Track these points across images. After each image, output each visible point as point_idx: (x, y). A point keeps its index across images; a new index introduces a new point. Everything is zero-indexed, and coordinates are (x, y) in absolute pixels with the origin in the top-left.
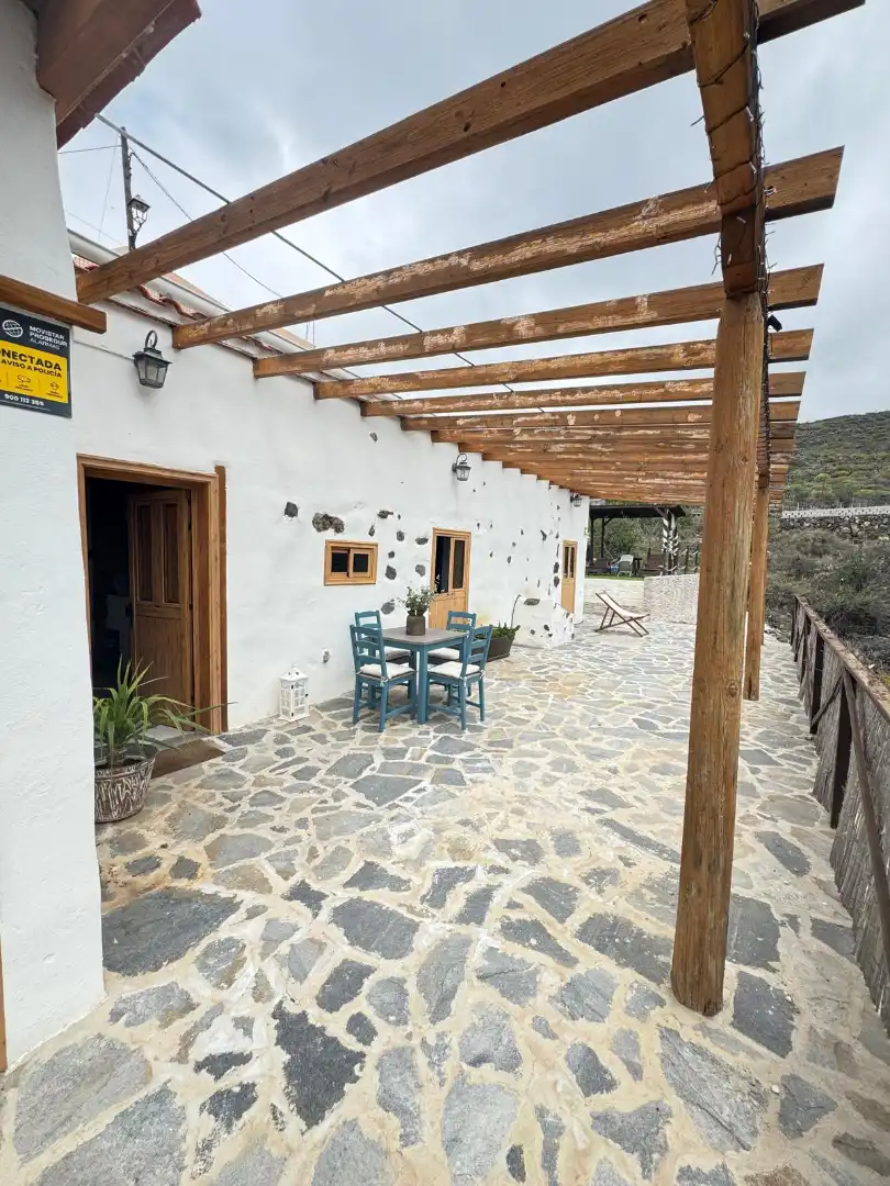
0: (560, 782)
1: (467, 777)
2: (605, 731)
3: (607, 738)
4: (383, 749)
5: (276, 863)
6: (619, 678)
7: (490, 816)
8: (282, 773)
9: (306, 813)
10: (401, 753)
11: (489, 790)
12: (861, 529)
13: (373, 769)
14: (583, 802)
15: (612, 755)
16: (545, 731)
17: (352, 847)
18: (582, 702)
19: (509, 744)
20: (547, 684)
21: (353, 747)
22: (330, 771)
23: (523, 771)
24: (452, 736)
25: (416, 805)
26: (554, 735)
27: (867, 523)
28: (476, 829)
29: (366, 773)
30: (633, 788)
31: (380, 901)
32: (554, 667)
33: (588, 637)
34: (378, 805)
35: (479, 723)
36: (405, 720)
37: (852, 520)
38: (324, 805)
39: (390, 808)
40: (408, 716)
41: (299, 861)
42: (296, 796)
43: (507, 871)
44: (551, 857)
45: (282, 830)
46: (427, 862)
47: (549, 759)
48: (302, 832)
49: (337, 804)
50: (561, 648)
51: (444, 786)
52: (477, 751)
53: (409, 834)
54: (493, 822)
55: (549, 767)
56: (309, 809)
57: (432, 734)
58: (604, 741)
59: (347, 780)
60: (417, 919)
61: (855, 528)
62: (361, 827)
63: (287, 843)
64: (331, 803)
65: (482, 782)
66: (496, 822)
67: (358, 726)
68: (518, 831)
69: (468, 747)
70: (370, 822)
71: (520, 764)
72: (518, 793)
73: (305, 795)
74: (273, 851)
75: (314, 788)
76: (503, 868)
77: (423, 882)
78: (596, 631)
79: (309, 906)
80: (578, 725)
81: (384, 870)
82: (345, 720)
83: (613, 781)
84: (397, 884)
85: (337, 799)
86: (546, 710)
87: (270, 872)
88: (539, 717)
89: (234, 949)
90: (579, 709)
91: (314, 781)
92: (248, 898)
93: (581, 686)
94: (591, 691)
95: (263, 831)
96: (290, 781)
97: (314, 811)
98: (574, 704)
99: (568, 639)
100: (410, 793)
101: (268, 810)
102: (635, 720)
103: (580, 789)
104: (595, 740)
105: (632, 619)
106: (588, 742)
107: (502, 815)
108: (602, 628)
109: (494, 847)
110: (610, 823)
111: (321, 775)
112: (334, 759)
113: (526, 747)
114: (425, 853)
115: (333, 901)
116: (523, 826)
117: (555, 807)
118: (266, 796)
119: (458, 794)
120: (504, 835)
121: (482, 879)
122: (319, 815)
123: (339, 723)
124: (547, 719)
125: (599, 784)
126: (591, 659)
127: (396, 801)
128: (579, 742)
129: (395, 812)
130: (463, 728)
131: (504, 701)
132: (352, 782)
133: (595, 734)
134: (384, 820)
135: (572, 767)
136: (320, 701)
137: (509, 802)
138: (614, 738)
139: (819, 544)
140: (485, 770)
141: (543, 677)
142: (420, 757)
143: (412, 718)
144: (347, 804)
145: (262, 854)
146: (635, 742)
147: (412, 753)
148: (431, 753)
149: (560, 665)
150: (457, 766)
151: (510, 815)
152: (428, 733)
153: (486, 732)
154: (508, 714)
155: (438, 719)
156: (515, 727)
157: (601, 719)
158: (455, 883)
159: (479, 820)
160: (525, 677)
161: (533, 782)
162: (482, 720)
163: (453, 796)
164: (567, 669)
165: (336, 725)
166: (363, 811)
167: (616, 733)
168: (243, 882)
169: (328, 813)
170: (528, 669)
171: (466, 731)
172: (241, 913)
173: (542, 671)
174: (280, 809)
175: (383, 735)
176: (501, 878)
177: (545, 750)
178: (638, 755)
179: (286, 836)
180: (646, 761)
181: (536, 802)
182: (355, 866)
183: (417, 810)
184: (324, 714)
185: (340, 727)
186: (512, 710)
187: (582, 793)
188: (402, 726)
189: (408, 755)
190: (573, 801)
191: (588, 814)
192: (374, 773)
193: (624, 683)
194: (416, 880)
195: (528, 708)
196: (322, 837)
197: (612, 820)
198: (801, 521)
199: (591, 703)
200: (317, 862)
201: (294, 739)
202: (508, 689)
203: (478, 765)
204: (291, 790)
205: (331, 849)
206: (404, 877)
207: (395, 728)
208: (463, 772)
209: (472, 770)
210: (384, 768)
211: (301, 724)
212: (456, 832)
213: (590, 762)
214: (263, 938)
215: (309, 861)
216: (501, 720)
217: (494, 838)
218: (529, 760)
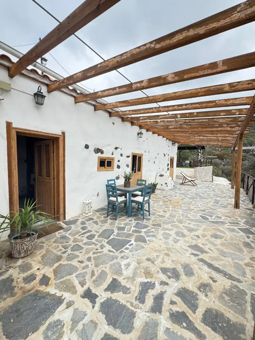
0: (180, 241)
1: (147, 239)
2: (191, 220)
3: (193, 223)
4: (117, 227)
5: (79, 278)
6: (191, 200)
7: (158, 256)
8: (83, 237)
9: (91, 255)
10: (123, 229)
11: (155, 245)
13: (114, 235)
14: (191, 251)
15: (196, 230)
16: (171, 220)
17: (107, 270)
18: (182, 209)
19: (159, 225)
20: (169, 202)
21: (107, 226)
22: (99, 236)
23: (167, 236)
24: (140, 222)
25: (130, 251)
26: (174, 222)
28: (153, 262)
29: (112, 237)
30: (207, 244)
31: (119, 299)
32: (169, 196)
33: (179, 186)
34: (117, 251)
35: (148, 217)
36: (124, 216)
37: (253, 150)
38: (97, 251)
39: (121, 252)
40: (125, 214)
41: (88, 277)
42: (88, 247)
43: (167, 284)
44: (183, 277)
45: (81, 262)
46: (136, 279)
47: (174, 232)
48: (89, 263)
49: (101, 250)
50: (170, 190)
51: (139, 243)
52: (149, 228)
53: (128, 265)
54: (159, 259)
55: (175, 235)
56: (92, 253)
57: (133, 221)
58: (192, 224)
59: (105, 240)
60: (135, 310)
62: (111, 261)
63: (84, 268)
64: (100, 250)
65: (152, 241)
66: (160, 260)
67: (109, 218)
68: (168, 264)
69: (146, 227)
70: (114, 259)
71: (165, 233)
72: (166, 246)
73: (91, 246)
74: (78, 273)
75: (94, 243)
76: (166, 282)
77: (135, 289)
78: (180, 184)
79: (91, 302)
80: (181, 218)
81: (120, 282)
82: (104, 216)
83: (198, 241)
84: (126, 290)
85: (102, 248)
86: (170, 212)
87: (76, 283)
88: (167, 215)
89: (59, 327)
90: (181, 212)
91: (94, 241)
92: (67, 296)
93: (179, 203)
94: (183, 205)
95: (75, 263)
96: (85, 240)
97: (94, 253)
98: (179, 210)
99: (172, 187)
100: (127, 246)
101: (77, 253)
102: (200, 216)
103: (188, 244)
104: (189, 224)
105: (192, 181)
106: (186, 225)
107: (161, 257)
108: (182, 183)
109: (160, 271)
110: (202, 260)
111: (96, 237)
112: (101, 231)
113: (166, 226)
114: (135, 274)
115: (101, 299)
116: (170, 262)
117: (181, 253)
118: (77, 246)
119: (145, 246)
120: (164, 266)
121: (158, 289)
122: (95, 255)
123: (102, 216)
124: (171, 215)
125: (194, 243)
126: (181, 194)
127: (123, 249)
128: (183, 224)
129: (123, 254)
130: (144, 219)
131: (155, 209)
132: (107, 241)
133: (188, 222)
134: (119, 258)
135: (183, 236)
136: (96, 209)
137: (163, 250)
138: (195, 223)
140: (153, 236)
141: (167, 200)
142: (130, 231)
143: (126, 215)
144: (105, 250)
145: (74, 273)
146: (203, 225)
147: (127, 228)
148: (133, 229)
149: (171, 196)
150: (143, 234)
151: (165, 256)
152: (132, 221)
153: (151, 221)
154: (158, 213)
155: (135, 215)
156: (161, 218)
157: (189, 216)
158: (148, 290)
159: (154, 258)
160: (162, 200)
161: (171, 241)
162: (149, 216)
163: (143, 247)
164: (174, 197)
165: (101, 217)
166: (111, 254)
167: (196, 221)
168: (66, 288)
169: (99, 254)
170: (161, 197)
171: (145, 220)
172: (64, 305)
173: (166, 198)
174: (81, 252)
175: (117, 222)
176: (166, 288)
177: (172, 228)
178: (204, 230)
179: (83, 265)
180: (209, 232)
181: (173, 251)
182: (109, 280)
183: (131, 254)
184: (97, 213)
185: (103, 219)
186: (159, 212)
187: (189, 246)
188: (123, 218)
189: (126, 229)
190: (187, 250)
191: (193, 256)
192: (115, 237)
193: (193, 202)
194: (133, 288)
195: (164, 211)
196: (96, 266)
197: (203, 259)
199: (184, 210)
200: (94, 278)
201: (87, 223)
202: (156, 204)
203: (150, 234)
204: (85, 244)
205: (100, 271)
206: (128, 286)
207: (120, 218)
208: (145, 237)
209: (148, 236)
210: (118, 235)
211: (90, 217)
212: (146, 264)
213: (189, 233)
214: (72, 320)
215: (91, 277)
216: (155, 216)
217: (160, 267)
218: (167, 232)
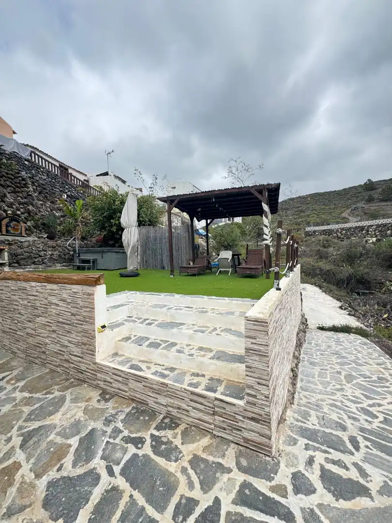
12: (342, 235)
27: (344, 232)
37: (337, 230)
61: (339, 234)
139: (325, 242)
198: (315, 232)
